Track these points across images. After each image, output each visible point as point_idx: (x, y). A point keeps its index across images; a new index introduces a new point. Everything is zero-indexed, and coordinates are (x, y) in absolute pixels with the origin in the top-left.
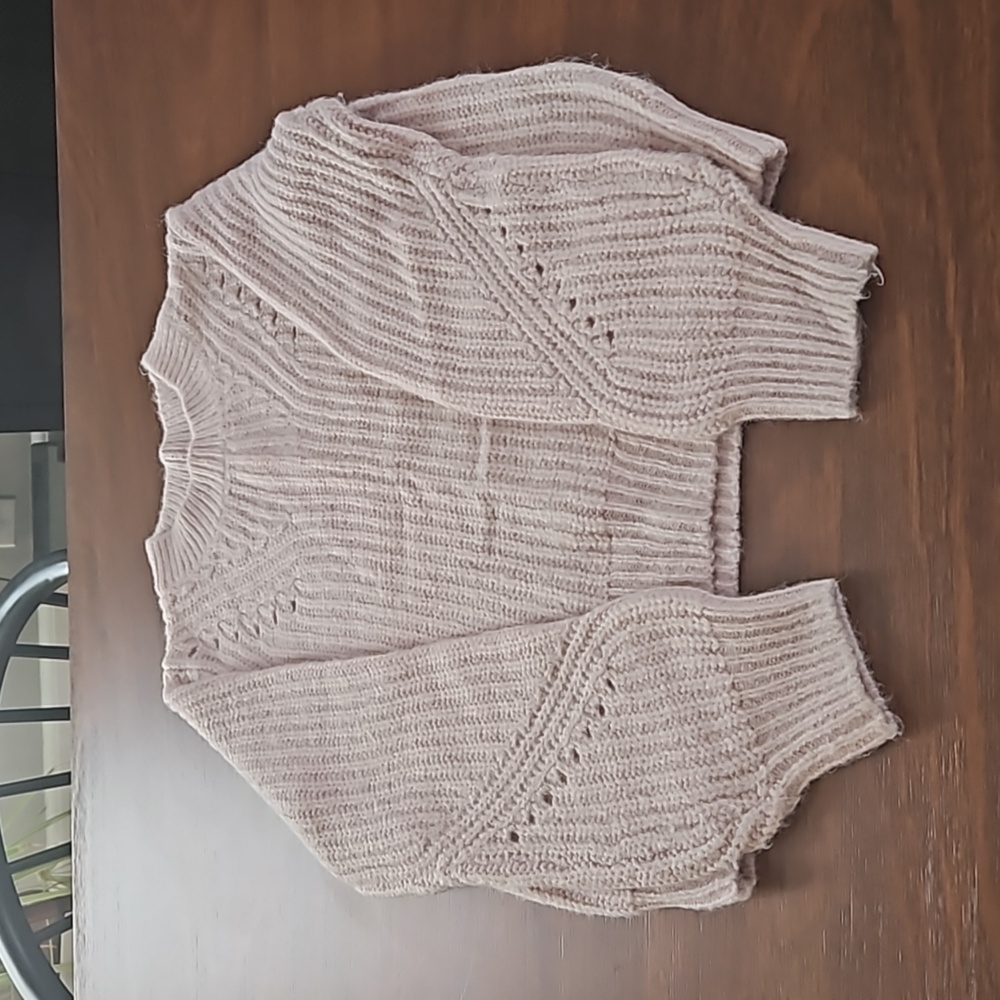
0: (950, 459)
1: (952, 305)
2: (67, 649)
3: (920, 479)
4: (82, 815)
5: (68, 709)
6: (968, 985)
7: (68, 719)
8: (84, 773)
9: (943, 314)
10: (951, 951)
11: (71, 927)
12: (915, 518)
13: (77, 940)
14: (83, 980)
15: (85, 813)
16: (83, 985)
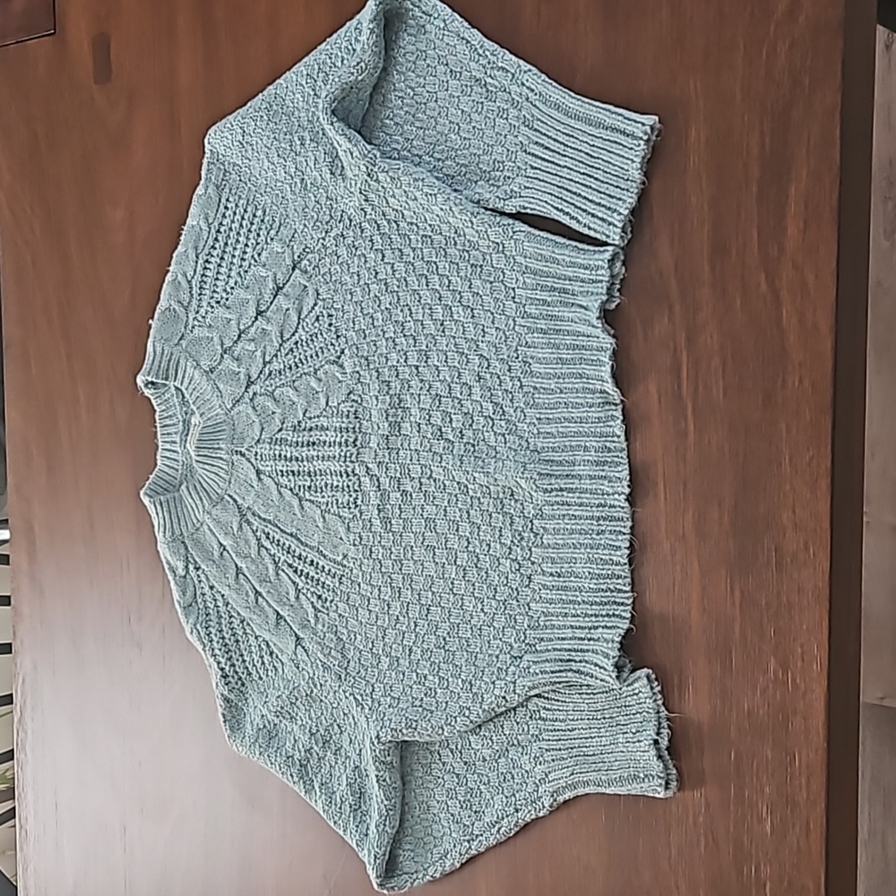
0: (685, 485)
1: (685, 382)
2: (9, 597)
3: (666, 498)
4: (23, 734)
5: (10, 644)
6: (699, 840)
7: (11, 653)
8: (25, 701)
9: (680, 386)
10: (687, 817)
11: (14, 817)
12: (663, 523)
13: (20, 834)
14: (25, 866)
15: (26, 733)
16: (25, 870)
